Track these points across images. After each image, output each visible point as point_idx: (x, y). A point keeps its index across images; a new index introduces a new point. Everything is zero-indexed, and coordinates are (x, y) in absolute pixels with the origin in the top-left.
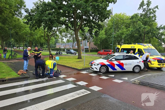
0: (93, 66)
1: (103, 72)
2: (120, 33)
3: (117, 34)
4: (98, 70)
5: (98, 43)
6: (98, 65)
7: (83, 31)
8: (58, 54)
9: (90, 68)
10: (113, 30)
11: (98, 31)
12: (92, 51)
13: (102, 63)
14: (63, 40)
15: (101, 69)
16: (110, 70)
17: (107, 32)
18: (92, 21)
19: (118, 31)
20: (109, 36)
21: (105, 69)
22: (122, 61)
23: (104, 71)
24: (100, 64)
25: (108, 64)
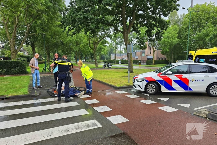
0: (136, 83)
1: (151, 92)
2: (204, 34)
3: (198, 36)
4: (143, 90)
5: (166, 50)
6: (143, 80)
7: (138, 33)
8: (105, 67)
9: (133, 86)
10: (190, 30)
11: (161, 31)
12: (157, 63)
13: (150, 77)
14: (118, 48)
15: (147, 87)
16: (164, 89)
17: (182, 33)
18: (151, 17)
19: (200, 32)
20: (184, 39)
21: (154, 87)
22: (185, 76)
23: (153, 92)
24: (146, 80)
25: (161, 79)
